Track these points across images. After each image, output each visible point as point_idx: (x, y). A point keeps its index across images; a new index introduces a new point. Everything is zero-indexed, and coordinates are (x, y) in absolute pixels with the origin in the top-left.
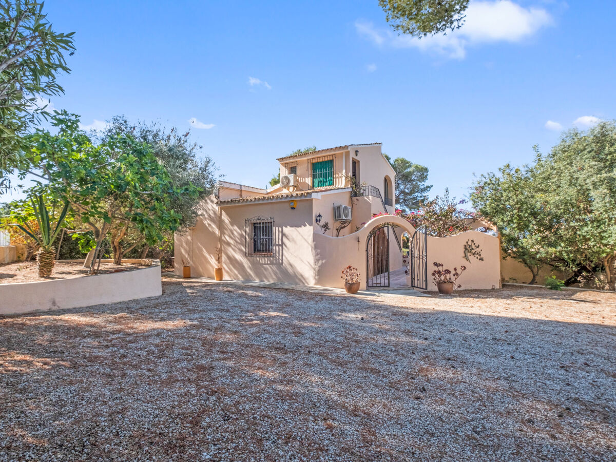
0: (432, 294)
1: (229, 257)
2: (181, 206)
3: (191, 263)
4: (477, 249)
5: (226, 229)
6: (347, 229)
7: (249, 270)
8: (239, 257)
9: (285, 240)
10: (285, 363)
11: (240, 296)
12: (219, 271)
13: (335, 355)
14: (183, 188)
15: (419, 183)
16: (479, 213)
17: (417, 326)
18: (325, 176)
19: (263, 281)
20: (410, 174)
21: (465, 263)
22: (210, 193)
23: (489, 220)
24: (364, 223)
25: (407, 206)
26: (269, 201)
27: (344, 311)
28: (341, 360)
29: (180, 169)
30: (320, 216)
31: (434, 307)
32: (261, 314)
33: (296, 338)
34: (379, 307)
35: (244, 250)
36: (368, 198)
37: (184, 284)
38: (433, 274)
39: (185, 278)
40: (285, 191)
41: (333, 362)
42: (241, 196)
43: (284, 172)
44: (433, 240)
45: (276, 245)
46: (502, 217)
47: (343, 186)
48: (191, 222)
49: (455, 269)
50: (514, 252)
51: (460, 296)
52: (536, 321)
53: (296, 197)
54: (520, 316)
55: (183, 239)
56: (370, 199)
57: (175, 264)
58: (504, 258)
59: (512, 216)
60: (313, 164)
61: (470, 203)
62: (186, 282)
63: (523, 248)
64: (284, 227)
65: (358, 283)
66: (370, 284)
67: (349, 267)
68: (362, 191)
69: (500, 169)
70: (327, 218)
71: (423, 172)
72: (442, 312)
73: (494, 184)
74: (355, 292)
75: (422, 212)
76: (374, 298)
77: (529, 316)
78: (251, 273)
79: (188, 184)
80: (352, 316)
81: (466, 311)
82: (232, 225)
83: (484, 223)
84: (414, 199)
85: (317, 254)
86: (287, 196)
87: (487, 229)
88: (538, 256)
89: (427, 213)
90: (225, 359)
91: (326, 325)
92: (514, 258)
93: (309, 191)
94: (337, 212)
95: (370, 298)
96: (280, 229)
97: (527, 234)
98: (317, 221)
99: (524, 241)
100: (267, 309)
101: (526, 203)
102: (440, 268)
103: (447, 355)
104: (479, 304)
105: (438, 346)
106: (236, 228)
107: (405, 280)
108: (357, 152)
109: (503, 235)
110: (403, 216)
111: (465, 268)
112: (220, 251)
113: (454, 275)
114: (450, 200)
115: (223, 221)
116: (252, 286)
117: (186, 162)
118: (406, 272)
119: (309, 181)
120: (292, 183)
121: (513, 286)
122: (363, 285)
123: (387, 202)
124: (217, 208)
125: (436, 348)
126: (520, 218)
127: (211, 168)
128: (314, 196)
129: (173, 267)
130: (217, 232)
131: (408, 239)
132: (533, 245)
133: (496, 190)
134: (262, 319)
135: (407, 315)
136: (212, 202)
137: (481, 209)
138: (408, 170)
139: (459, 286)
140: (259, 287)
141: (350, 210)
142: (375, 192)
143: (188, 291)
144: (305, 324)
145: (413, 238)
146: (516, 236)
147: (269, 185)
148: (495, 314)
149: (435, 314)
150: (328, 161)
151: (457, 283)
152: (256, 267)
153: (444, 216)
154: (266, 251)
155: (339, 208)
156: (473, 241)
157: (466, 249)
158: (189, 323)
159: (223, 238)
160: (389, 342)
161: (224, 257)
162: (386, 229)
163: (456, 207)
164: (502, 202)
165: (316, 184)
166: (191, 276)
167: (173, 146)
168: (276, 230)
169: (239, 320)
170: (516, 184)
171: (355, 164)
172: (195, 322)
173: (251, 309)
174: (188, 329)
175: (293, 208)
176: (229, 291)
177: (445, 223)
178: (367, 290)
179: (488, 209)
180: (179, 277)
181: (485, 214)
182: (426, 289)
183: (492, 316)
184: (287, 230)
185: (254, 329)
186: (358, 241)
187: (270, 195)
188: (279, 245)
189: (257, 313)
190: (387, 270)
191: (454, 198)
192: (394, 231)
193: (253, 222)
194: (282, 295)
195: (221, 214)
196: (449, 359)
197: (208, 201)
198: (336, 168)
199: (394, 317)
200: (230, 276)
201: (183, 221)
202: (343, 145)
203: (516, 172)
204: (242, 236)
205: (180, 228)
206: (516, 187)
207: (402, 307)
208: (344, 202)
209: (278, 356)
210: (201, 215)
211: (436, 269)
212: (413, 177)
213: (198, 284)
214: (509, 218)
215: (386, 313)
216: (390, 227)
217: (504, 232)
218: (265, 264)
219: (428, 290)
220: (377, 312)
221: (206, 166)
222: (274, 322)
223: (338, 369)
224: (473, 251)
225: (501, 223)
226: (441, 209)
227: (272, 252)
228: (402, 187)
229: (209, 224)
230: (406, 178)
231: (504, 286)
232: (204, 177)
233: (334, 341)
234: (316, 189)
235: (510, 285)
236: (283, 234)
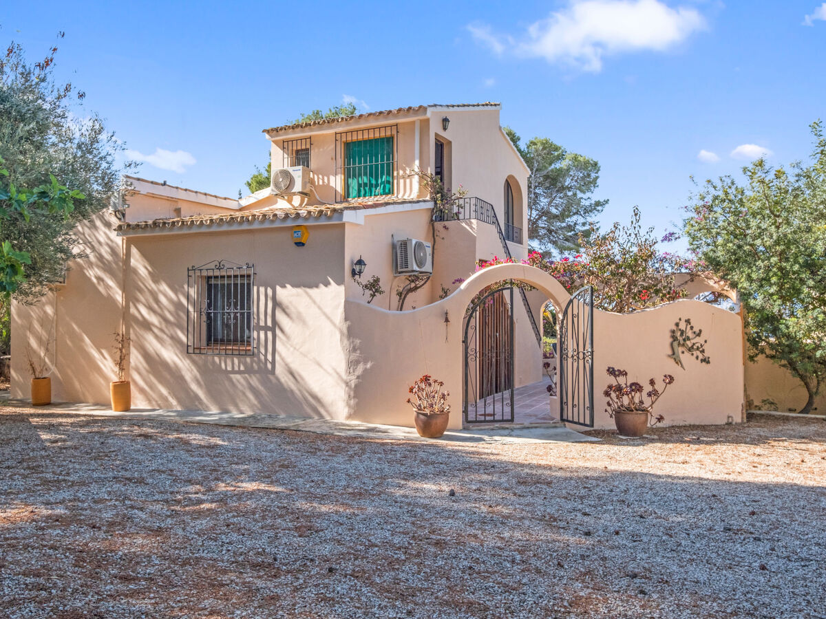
0: (604, 436)
1: (147, 356)
2: (29, 234)
3: (53, 368)
4: (697, 339)
5: (140, 290)
6: (423, 293)
7: (194, 387)
8: (170, 355)
9: (280, 316)
10: (275, 598)
11: (171, 446)
12: (123, 389)
13: (388, 576)
14: (35, 190)
15: (580, 195)
16: (703, 262)
17: (569, 506)
18: (373, 172)
19: (227, 411)
20: (561, 173)
21: (671, 367)
22: (103, 204)
23: (722, 278)
24: (461, 281)
25: (554, 243)
26: (245, 227)
27: (413, 476)
28: (402, 586)
29: (27, 146)
30: (360, 262)
31: (607, 463)
32: (222, 487)
33: (302, 541)
34: (489, 467)
35: (184, 339)
36: (470, 225)
37: (35, 421)
38: (607, 394)
39: (35, 405)
40: (282, 205)
41: (382, 590)
42: (178, 211)
43: (279, 160)
44: (606, 320)
45: (259, 328)
46: (747, 271)
47: (414, 195)
48: (54, 272)
49: (652, 382)
50: (771, 346)
51: (660, 440)
52: (812, 489)
53: (306, 219)
54: (781, 480)
55: (34, 312)
56: (474, 226)
57: (13, 373)
58: (752, 358)
59: (768, 269)
60: (348, 145)
61: (685, 242)
62: (38, 416)
63: (788, 336)
64: (278, 288)
65: (444, 414)
66: (471, 417)
67: (426, 379)
68: (455, 209)
69: (745, 170)
70: (378, 267)
71: (588, 171)
72: (623, 474)
73: (732, 201)
74: (438, 435)
75: (584, 259)
76: (480, 447)
77: (799, 479)
78: (201, 394)
79: (47, 181)
80: (429, 486)
81: (673, 472)
82: (156, 281)
83: (711, 283)
84: (570, 228)
85: (354, 350)
86: (287, 216)
87: (718, 297)
88: (818, 354)
89: (596, 259)
90: (134, 593)
91: (370, 510)
92: (772, 357)
93: (338, 206)
94: (400, 253)
95: (469, 446)
96: (270, 291)
97: (799, 307)
98: (354, 273)
99: (791, 321)
100: (236, 477)
101: (796, 242)
102: (622, 380)
103: (631, 567)
104: (700, 455)
105: (612, 548)
106: (164, 287)
107: (548, 405)
108: (445, 120)
109: (750, 309)
110: (545, 267)
111: (672, 379)
112: (125, 341)
113: (649, 395)
114: (643, 232)
115: (135, 271)
116: (200, 423)
117: (42, 129)
118: (550, 389)
119: (337, 182)
120: (298, 187)
121: (768, 417)
122: (456, 418)
123: (510, 234)
124: (119, 240)
125: (608, 553)
126: (784, 273)
127: (104, 147)
128: (348, 216)
129: (7, 380)
130: (119, 296)
131: (554, 316)
132: (810, 330)
133: (737, 213)
134: (223, 500)
135: (549, 484)
136: (108, 225)
137: (705, 254)
138: (558, 165)
139: (660, 419)
140: (217, 425)
141: (429, 251)
142: (484, 211)
143: (44, 436)
144: (324, 509)
145: (565, 313)
146: (776, 310)
147: (246, 190)
148: (732, 478)
149: (607, 479)
150: (382, 140)
151: (656, 411)
152: (210, 377)
153: (630, 267)
154: (236, 340)
155: (404, 244)
156: (688, 321)
157: (674, 338)
158: (45, 512)
159: (133, 310)
160: (509, 542)
161: (135, 358)
162: (506, 293)
163: (656, 247)
164: (749, 239)
165: (353, 192)
166: (53, 400)
167: (11, 88)
168: (260, 295)
169: (167, 501)
170: (777, 203)
171: (441, 147)
172: (60, 511)
173: (198, 475)
174: (43, 525)
175: (300, 244)
176: (146, 436)
177: (632, 283)
178: (465, 429)
179: (721, 254)
180: (23, 403)
181: (714, 264)
182: (592, 426)
183: (724, 482)
184: (286, 294)
185: (204, 523)
186: (447, 320)
187: (246, 213)
188: (266, 328)
189: (213, 484)
190: (509, 383)
191: (652, 229)
192: (525, 299)
193: (205, 273)
194: (271, 443)
195: (128, 254)
196: (635, 576)
197: (98, 223)
198: (398, 157)
199: (522, 488)
200: (149, 400)
201: (33, 270)
202: (415, 105)
203: (777, 177)
204: (179, 305)
205: (25, 286)
206: (775, 208)
207: (539, 466)
208: (416, 232)
209: (260, 583)
210: (80, 256)
211: (612, 381)
212: (568, 182)
213: (70, 420)
214: (761, 274)
215: (504, 479)
216: (516, 291)
217: (752, 302)
218: (233, 372)
219: (596, 427)
220: (485, 477)
221: (94, 140)
222: (251, 504)
223: (394, 607)
224: (689, 344)
225: (746, 284)
226: (624, 252)
227: (249, 344)
228: (544, 201)
229: (99, 279)
230: (553, 182)
231: (750, 417)
232: (87, 168)
233: (387, 544)
234: (354, 201)
235: (762, 416)
236: (277, 304)
